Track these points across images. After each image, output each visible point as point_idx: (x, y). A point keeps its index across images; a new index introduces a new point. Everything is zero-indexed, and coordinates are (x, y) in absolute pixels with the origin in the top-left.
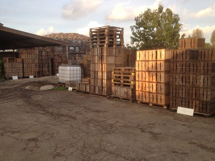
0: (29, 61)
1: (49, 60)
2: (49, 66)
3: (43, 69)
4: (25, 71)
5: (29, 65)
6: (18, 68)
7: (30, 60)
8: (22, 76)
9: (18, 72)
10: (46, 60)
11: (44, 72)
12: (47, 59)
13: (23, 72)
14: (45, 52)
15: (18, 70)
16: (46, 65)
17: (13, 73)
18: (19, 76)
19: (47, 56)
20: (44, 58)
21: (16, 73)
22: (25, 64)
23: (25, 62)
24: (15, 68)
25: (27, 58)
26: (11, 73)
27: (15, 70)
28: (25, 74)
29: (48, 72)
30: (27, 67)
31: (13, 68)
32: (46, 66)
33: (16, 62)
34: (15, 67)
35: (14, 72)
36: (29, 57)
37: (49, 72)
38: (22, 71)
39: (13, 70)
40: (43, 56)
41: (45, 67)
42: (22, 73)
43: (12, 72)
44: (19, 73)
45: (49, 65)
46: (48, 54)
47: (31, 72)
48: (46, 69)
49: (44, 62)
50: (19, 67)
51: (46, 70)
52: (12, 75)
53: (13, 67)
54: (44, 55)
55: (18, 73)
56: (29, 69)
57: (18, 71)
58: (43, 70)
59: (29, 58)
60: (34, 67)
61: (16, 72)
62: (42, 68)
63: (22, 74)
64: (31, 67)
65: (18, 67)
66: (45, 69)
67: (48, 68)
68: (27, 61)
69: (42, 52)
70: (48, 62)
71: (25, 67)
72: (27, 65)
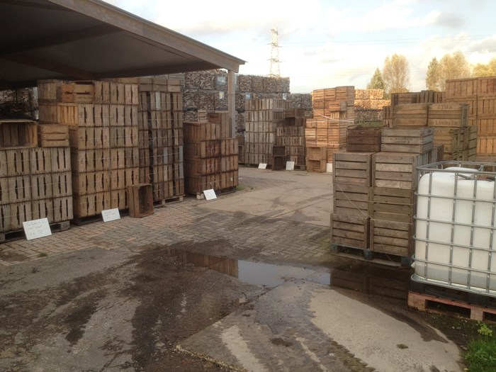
0: (98, 139)
1: (176, 132)
2: (176, 157)
3: (155, 173)
4: (82, 190)
5: (99, 159)
6: (48, 177)
7: (106, 132)
8: (71, 216)
9: (52, 199)
10: (164, 132)
11: (157, 186)
12: (170, 126)
13: (76, 196)
14: (163, 95)
15: (48, 185)
16: (166, 154)
17: (28, 207)
18: (58, 218)
19: (169, 113)
20: (157, 123)
21: (42, 203)
22: (82, 155)
23: (81, 145)
24: (34, 180)
25: (90, 122)
26: (14, 208)
27: (35, 185)
28: (83, 202)
29: (171, 184)
30: (91, 168)
31: (26, 179)
32: (166, 161)
33: (40, 145)
34: (34, 170)
35: (32, 200)
36: (98, 116)
37: (174, 183)
38: (70, 191)
39: (27, 186)
40: (153, 114)
41: (163, 165)
42: (70, 200)
43: (21, 199)
44: (57, 202)
45: (176, 153)
46: (172, 104)
47: (110, 190)
48: (166, 171)
49: (160, 142)
50: (55, 169)
51: (166, 179)
52: (22, 214)
53: (27, 171)
54: (158, 107)
55: (49, 204)
56: (99, 175)
57: (49, 194)
58: (156, 180)
59: (98, 123)
60: (121, 165)
61: (42, 196)
62: (151, 169)
63: (70, 206)
64: (107, 165)
65: (51, 173)
66: (160, 172)
67: (171, 170)
68: (90, 139)
69: (152, 96)
70: (173, 138)
71: (82, 168)
72: (90, 160)
